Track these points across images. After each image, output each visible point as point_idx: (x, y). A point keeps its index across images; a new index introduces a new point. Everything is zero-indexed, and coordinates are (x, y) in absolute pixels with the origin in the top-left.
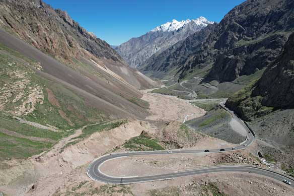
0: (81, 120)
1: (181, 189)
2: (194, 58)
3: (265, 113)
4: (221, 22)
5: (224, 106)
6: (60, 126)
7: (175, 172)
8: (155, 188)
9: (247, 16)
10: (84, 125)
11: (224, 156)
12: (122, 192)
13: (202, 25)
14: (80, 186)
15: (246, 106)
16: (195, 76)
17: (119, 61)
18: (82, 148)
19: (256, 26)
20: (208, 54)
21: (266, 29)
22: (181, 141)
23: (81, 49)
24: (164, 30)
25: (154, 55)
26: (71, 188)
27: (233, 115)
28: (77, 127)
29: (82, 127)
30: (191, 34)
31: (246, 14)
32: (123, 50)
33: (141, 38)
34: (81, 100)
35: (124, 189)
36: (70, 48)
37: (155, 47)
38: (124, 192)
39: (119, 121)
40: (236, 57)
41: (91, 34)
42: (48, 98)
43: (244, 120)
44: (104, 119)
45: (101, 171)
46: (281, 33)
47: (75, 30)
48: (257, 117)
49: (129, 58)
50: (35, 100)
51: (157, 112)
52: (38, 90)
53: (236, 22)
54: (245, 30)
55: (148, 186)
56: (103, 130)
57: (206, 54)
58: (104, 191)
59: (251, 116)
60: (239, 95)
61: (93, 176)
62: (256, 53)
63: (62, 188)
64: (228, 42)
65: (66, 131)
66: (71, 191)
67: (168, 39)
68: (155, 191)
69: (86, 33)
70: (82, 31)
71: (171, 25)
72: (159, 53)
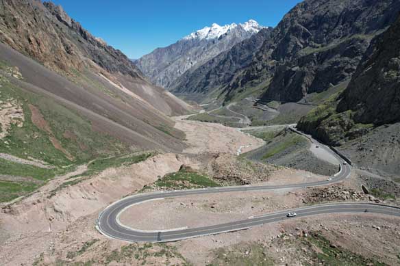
0: (86, 152)
1: (265, 244)
2: (244, 73)
3: (360, 133)
4: (279, 24)
5: (295, 129)
6: (52, 159)
7: (249, 218)
8: (221, 246)
9: (313, 16)
10: (90, 160)
11: (318, 192)
12: (164, 256)
13: (252, 31)
14: (84, 249)
15: (330, 126)
16: (248, 95)
17: (140, 78)
18: (87, 191)
19: (326, 29)
20: (264, 67)
21: (339, 33)
22: (244, 175)
23: (85, 58)
24: (201, 38)
25: (188, 71)
26: (66, 253)
27: (313, 140)
28: (79, 162)
29: (87, 162)
30: (238, 42)
31: (312, 13)
32: (145, 64)
33: (170, 48)
34: (85, 123)
35: (167, 250)
36: (68, 55)
37: (190, 60)
38: (167, 255)
39: (144, 153)
40: (302, 68)
41: (98, 40)
42: (32, 119)
43: (329, 145)
44: (122, 151)
45: (123, 223)
46: (361, 36)
47: (75, 33)
48: (349, 139)
49: (154, 76)
50: (8, 121)
51: (198, 143)
52: (13, 106)
53: (299, 23)
54: (313, 34)
55: (207, 242)
56: (121, 165)
57: (260, 67)
58: (129, 255)
59: (339, 138)
60: (317, 113)
61: (108, 231)
62: (329, 63)
63: (48, 255)
64: (290, 50)
65: (61, 168)
66: (66, 259)
67: (206, 50)
68: (222, 250)
69: (92, 39)
70: (85, 35)
71: (210, 31)
72: (195, 69)
